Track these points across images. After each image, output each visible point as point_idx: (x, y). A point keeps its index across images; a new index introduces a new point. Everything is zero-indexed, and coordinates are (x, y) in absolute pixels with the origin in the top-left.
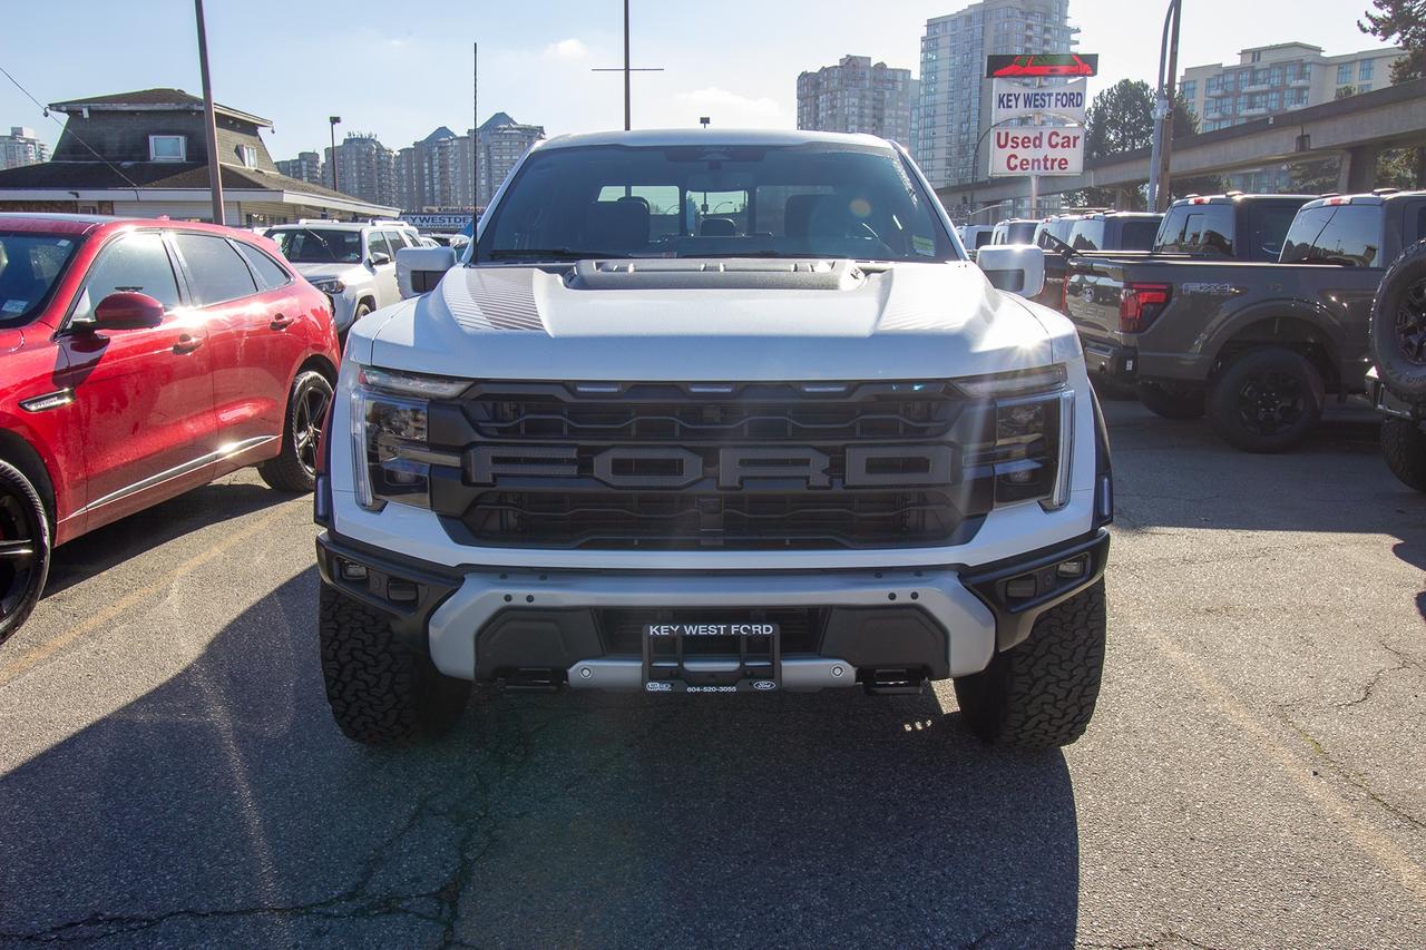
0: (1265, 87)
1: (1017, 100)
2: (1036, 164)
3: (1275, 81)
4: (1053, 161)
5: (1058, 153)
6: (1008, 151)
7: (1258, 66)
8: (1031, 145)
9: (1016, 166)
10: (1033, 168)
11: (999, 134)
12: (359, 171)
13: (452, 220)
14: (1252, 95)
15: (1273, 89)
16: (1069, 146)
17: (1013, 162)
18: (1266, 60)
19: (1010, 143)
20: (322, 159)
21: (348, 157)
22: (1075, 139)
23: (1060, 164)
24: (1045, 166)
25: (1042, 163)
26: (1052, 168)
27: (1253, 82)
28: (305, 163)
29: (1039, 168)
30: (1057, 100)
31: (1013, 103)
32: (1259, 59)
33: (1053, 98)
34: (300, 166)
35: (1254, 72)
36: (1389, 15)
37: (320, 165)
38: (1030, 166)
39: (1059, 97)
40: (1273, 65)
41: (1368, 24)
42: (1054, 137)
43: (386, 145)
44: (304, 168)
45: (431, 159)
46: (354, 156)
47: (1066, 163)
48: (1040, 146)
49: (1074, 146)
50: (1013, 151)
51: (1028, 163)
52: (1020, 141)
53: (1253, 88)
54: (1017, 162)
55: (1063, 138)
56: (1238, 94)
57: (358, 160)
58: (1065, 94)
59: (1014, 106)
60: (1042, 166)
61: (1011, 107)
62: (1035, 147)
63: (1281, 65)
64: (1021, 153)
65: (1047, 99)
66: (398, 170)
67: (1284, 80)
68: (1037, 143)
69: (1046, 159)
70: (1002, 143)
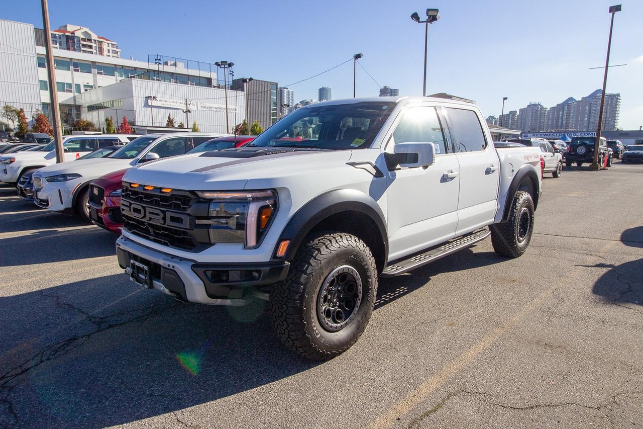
12: (532, 117)
13: (558, 135)
20: (518, 113)
21: (528, 111)
28: (511, 115)
34: (509, 116)
37: (517, 115)
43: (544, 107)
44: (511, 117)
45: (563, 110)
46: (531, 111)
57: (532, 113)
66: (548, 115)
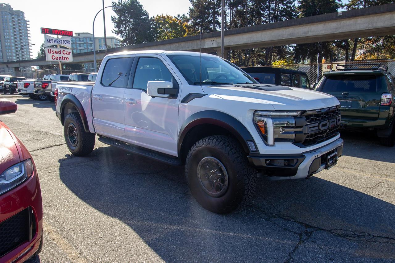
0: (83, 42)
1: (52, 41)
2: (60, 58)
3: (85, 41)
4: (65, 58)
5: (66, 56)
6: (52, 54)
7: (80, 37)
8: (58, 53)
9: (54, 59)
10: (59, 59)
11: (48, 50)
14: (80, 44)
15: (85, 43)
16: (68, 54)
17: (54, 58)
18: (81, 36)
19: (52, 52)
22: (70, 52)
23: (67, 59)
24: (63, 59)
25: (62, 58)
26: (65, 60)
27: (80, 41)
29: (61, 59)
30: (63, 42)
31: (51, 41)
32: (80, 35)
33: (62, 41)
35: (80, 39)
36: (118, 30)
38: (58, 59)
39: (64, 41)
40: (84, 37)
41: (114, 32)
42: (64, 51)
47: (68, 59)
48: (60, 54)
49: (70, 54)
50: (53, 55)
51: (58, 58)
52: (55, 52)
53: (80, 42)
54: (55, 57)
55: (67, 52)
56: (76, 43)
58: (65, 41)
59: (51, 42)
60: (62, 59)
61: (50, 42)
62: (59, 54)
63: (86, 38)
64: (55, 55)
65: (60, 41)
67: (87, 41)
68: (60, 53)
69: (63, 57)
70: (50, 52)
